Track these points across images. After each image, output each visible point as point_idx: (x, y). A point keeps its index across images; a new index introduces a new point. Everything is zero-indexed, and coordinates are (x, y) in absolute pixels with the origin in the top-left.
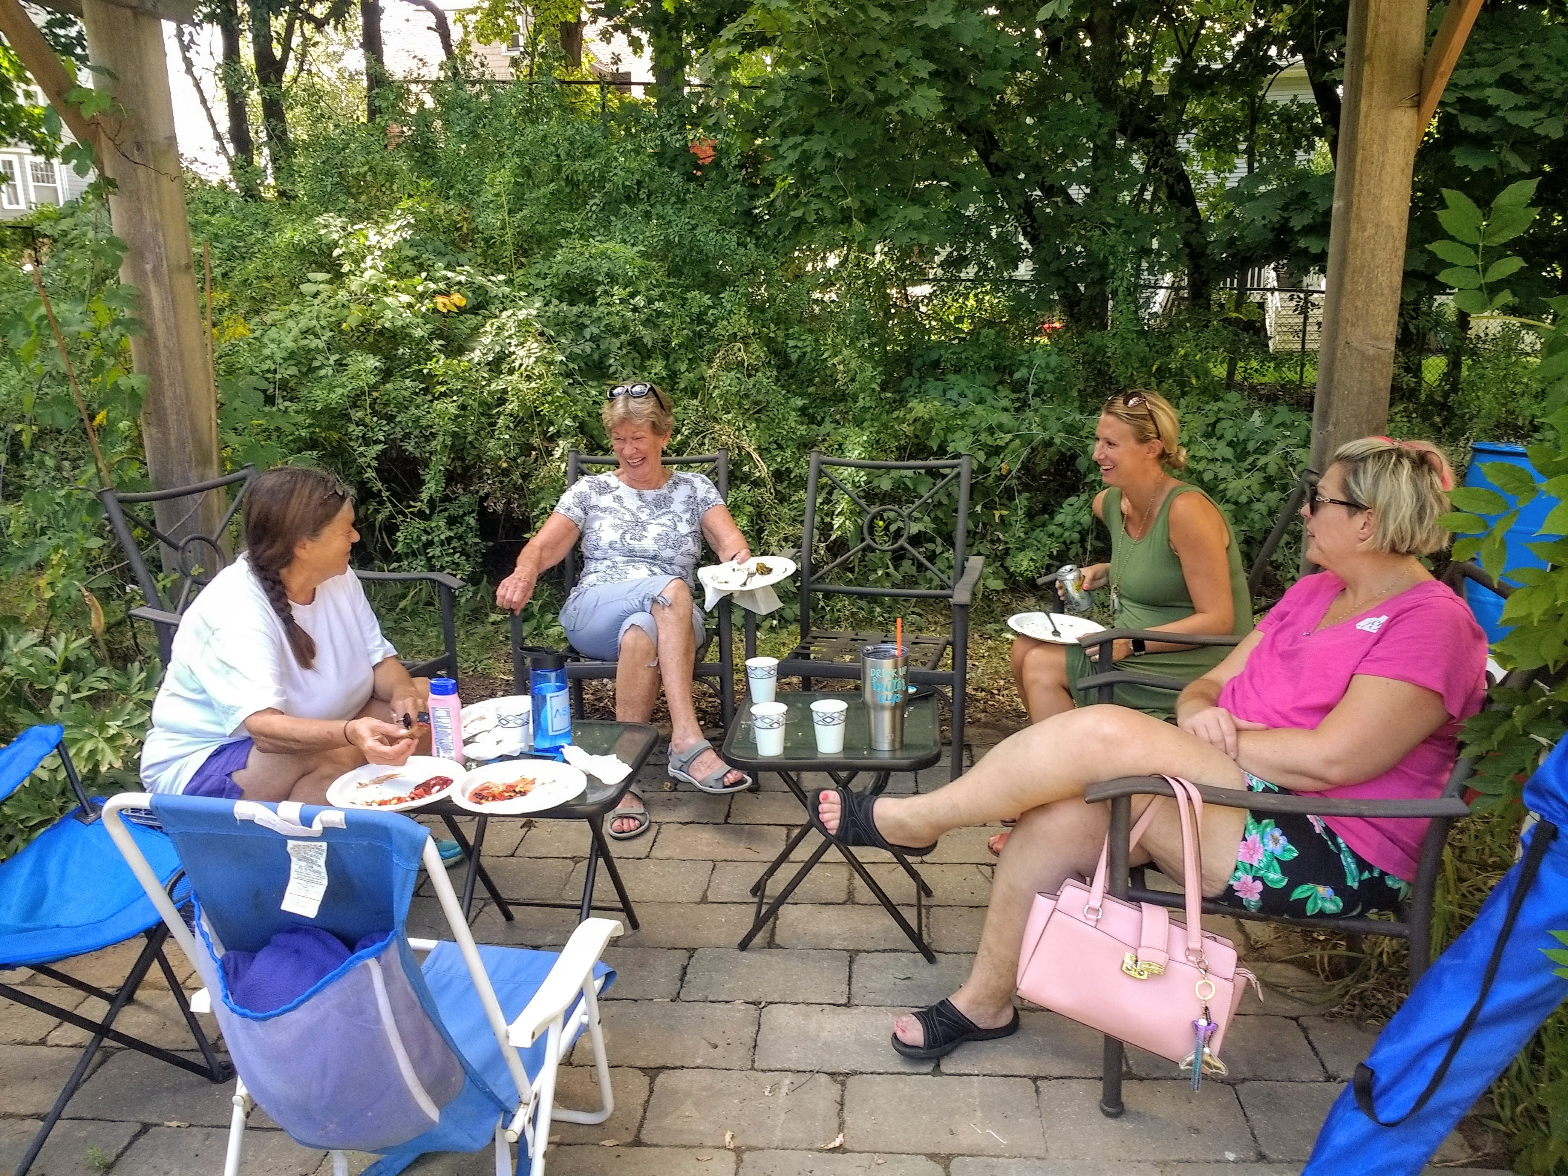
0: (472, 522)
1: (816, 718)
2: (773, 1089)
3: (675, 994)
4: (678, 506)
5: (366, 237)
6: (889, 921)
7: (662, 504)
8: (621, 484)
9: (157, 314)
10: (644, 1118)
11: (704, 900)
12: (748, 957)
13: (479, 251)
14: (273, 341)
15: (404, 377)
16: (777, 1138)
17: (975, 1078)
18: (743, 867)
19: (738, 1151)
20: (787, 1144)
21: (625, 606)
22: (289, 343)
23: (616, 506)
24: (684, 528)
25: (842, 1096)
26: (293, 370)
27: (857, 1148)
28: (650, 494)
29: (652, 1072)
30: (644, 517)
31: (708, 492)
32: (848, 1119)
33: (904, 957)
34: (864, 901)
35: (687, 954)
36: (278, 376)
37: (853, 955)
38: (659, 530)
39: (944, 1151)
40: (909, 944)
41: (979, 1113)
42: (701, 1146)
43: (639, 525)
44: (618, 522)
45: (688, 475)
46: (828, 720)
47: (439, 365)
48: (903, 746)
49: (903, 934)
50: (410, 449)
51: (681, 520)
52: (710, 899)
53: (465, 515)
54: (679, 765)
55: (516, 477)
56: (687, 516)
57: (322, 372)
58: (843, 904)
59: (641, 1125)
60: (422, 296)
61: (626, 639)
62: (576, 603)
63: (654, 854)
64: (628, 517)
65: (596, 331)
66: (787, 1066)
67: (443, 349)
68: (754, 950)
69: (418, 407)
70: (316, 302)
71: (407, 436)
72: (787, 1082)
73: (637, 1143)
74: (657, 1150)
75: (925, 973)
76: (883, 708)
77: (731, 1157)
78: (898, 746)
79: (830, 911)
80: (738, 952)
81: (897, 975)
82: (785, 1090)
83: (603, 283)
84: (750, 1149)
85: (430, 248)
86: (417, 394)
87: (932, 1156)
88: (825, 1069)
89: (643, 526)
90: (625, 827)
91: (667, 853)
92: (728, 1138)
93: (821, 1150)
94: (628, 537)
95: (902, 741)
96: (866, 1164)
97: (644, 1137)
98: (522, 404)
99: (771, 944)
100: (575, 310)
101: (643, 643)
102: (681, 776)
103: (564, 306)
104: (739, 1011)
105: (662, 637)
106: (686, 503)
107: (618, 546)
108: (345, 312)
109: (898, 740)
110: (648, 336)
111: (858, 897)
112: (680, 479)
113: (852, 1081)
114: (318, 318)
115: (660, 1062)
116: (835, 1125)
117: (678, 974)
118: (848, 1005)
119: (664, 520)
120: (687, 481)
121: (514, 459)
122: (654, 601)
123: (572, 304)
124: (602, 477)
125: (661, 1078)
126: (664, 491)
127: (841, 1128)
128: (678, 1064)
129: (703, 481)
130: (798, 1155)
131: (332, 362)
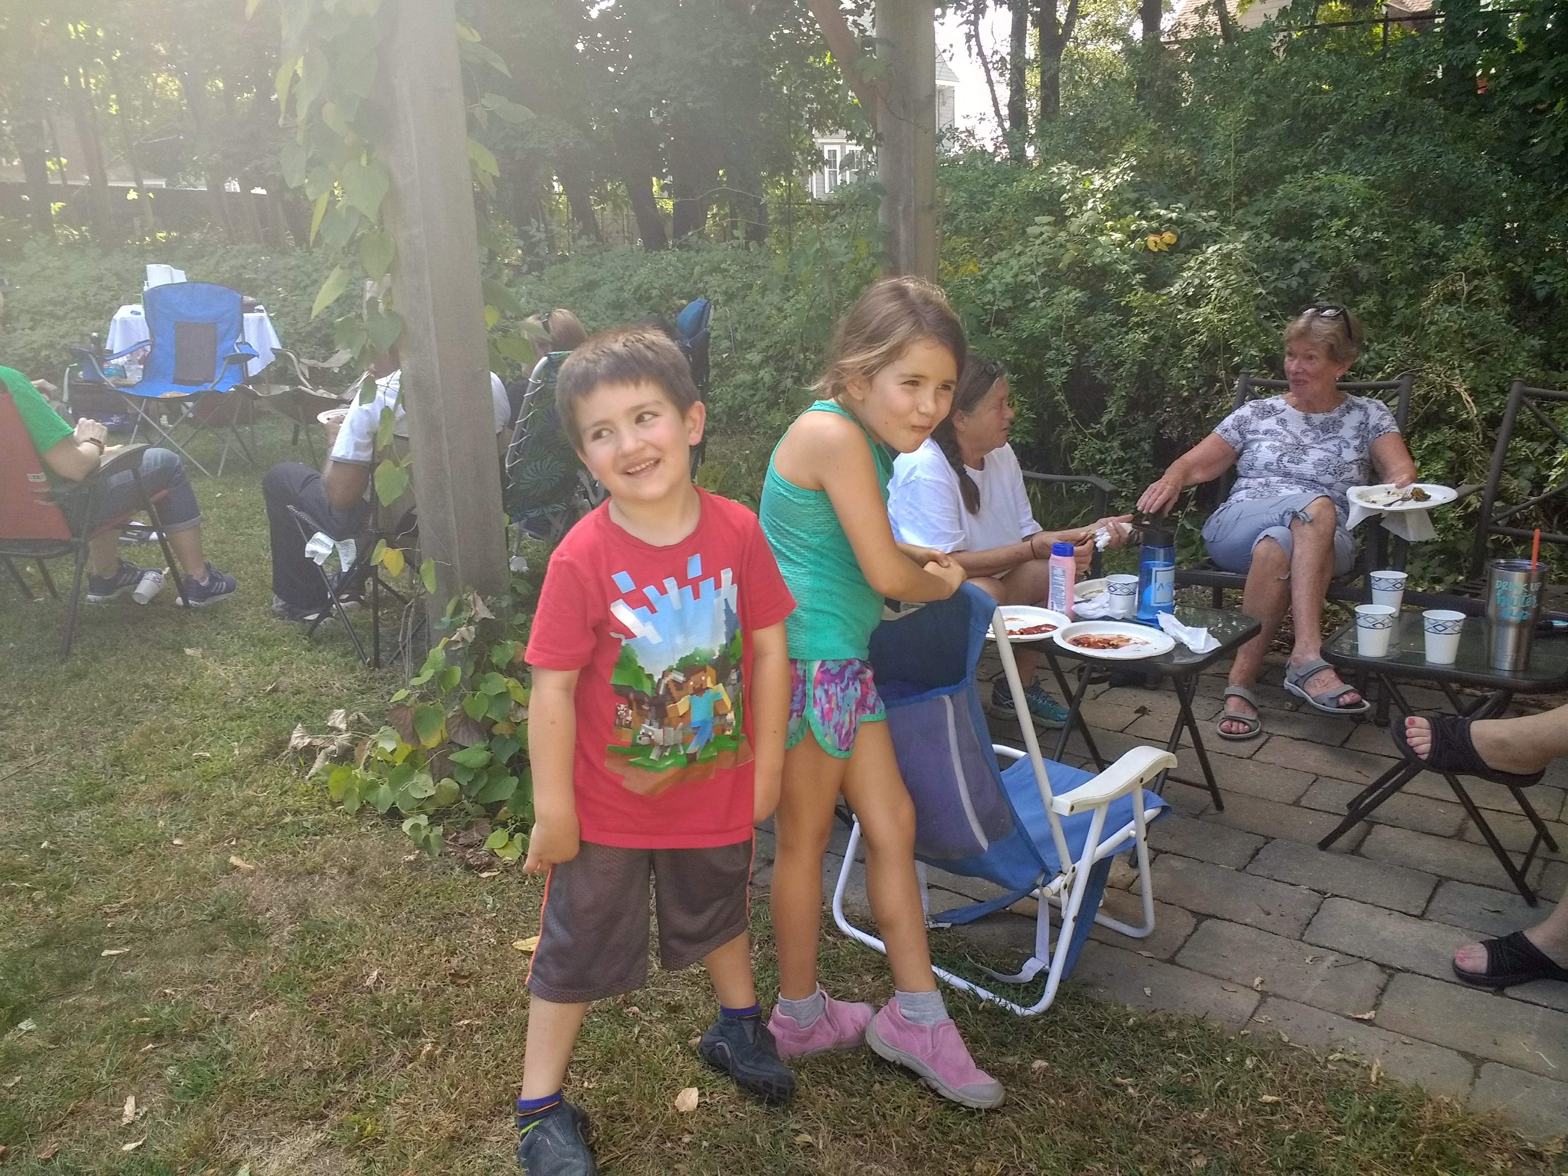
0: (1147, 447)
1: (1427, 625)
2: (1316, 960)
3: (1241, 866)
4: (1348, 431)
5: (1092, 183)
6: (1495, 862)
7: (1329, 428)
8: (1289, 407)
9: (902, 248)
10: (1182, 946)
11: (1296, 803)
12: (1324, 856)
13: (1202, 193)
14: (996, 277)
15: (1105, 311)
16: (1308, 995)
17: (1541, 1009)
18: (1346, 786)
19: (1264, 995)
20: (1314, 1003)
21: (1266, 519)
22: (1009, 279)
23: (1279, 428)
24: (1349, 455)
25: (1386, 985)
26: (1008, 303)
27: (1386, 1025)
28: (1318, 418)
29: (1201, 917)
30: (1307, 441)
31: (1381, 419)
32: (1386, 1002)
33: (1501, 895)
34: (1475, 840)
35: (1263, 840)
36: (996, 308)
37: (1441, 881)
38: (1321, 454)
39: (1479, 1054)
40: (1512, 885)
41: (1533, 1037)
42: (1230, 980)
43: (1301, 448)
44: (1278, 444)
45: (1363, 400)
46: (1440, 628)
47: (1136, 298)
48: (1527, 668)
49: (1506, 876)
50: (1099, 376)
51: (1348, 446)
52: (1304, 802)
53: (1140, 440)
54: (1295, 679)
55: (1196, 407)
56: (1357, 442)
57: (1032, 304)
58: (1449, 837)
59: (1179, 950)
60: (1132, 236)
61: (1260, 549)
62: (1220, 517)
63: (1256, 757)
64: (1289, 440)
65: (1305, 265)
66: (1336, 947)
67: (1145, 284)
68: (1334, 852)
69: (1112, 338)
70: (1038, 242)
71: (1099, 364)
72: (1332, 958)
73: (1172, 961)
74: (1188, 971)
75: (1519, 910)
76: (1506, 624)
77: (1257, 996)
78: (1521, 667)
79: (1432, 841)
80: (1316, 850)
81: (1486, 906)
82: (1327, 964)
83: (1320, 217)
84: (1276, 996)
85: (1153, 191)
86: (1113, 326)
87: (1465, 1055)
88: (1375, 959)
89: (1304, 449)
90: (1233, 729)
91: (1271, 759)
92: (1257, 981)
93: (1349, 1017)
94: (1285, 459)
95: (1527, 663)
96: (1391, 1040)
97: (1179, 958)
98: (1212, 337)
99: (1355, 851)
100: (1287, 245)
101: (1276, 555)
102: (1296, 690)
103: (1276, 241)
104: (1301, 894)
105: (1297, 551)
106: (1358, 429)
107: (1274, 467)
108: (1062, 251)
109: (1522, 660)
110: (1365, 271)
111: (1467, 835)
112: (1354, 404)
113: (1399, 976)
114: (1037, 256)
115: (1211, 911)
116: (1371, 1003)
117: (1250, 852)
118: (1421, 917)
119: (1329, 445)
120: (1361, 407)
121: (1197, 389)
122: (1295, 515)
123: (1285, 239)
124: (1269, 401)
125: (1208, 923)
126: (1335, 414)
127: (1375, 1007)
128: (1228, 917)
129: (1379, 408)
130: (1322, 1014)
131: (1041, 295)
